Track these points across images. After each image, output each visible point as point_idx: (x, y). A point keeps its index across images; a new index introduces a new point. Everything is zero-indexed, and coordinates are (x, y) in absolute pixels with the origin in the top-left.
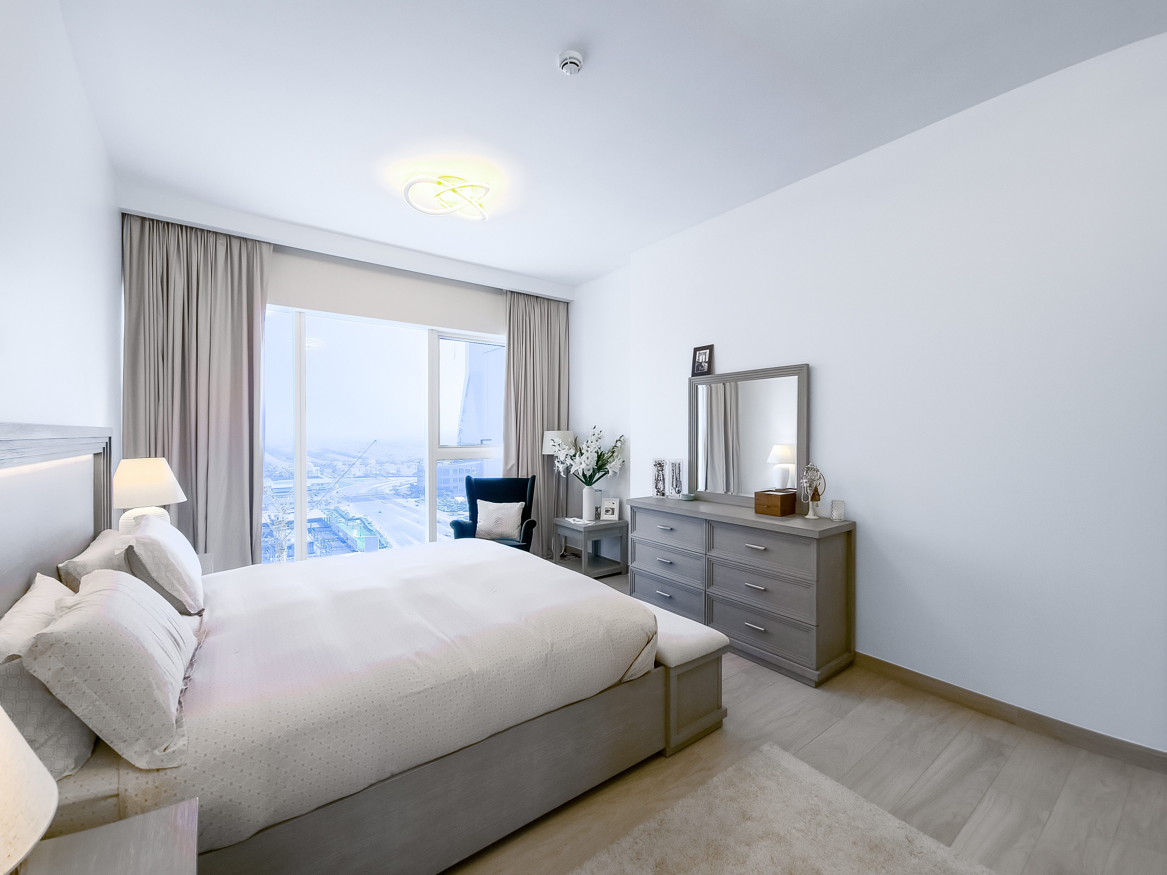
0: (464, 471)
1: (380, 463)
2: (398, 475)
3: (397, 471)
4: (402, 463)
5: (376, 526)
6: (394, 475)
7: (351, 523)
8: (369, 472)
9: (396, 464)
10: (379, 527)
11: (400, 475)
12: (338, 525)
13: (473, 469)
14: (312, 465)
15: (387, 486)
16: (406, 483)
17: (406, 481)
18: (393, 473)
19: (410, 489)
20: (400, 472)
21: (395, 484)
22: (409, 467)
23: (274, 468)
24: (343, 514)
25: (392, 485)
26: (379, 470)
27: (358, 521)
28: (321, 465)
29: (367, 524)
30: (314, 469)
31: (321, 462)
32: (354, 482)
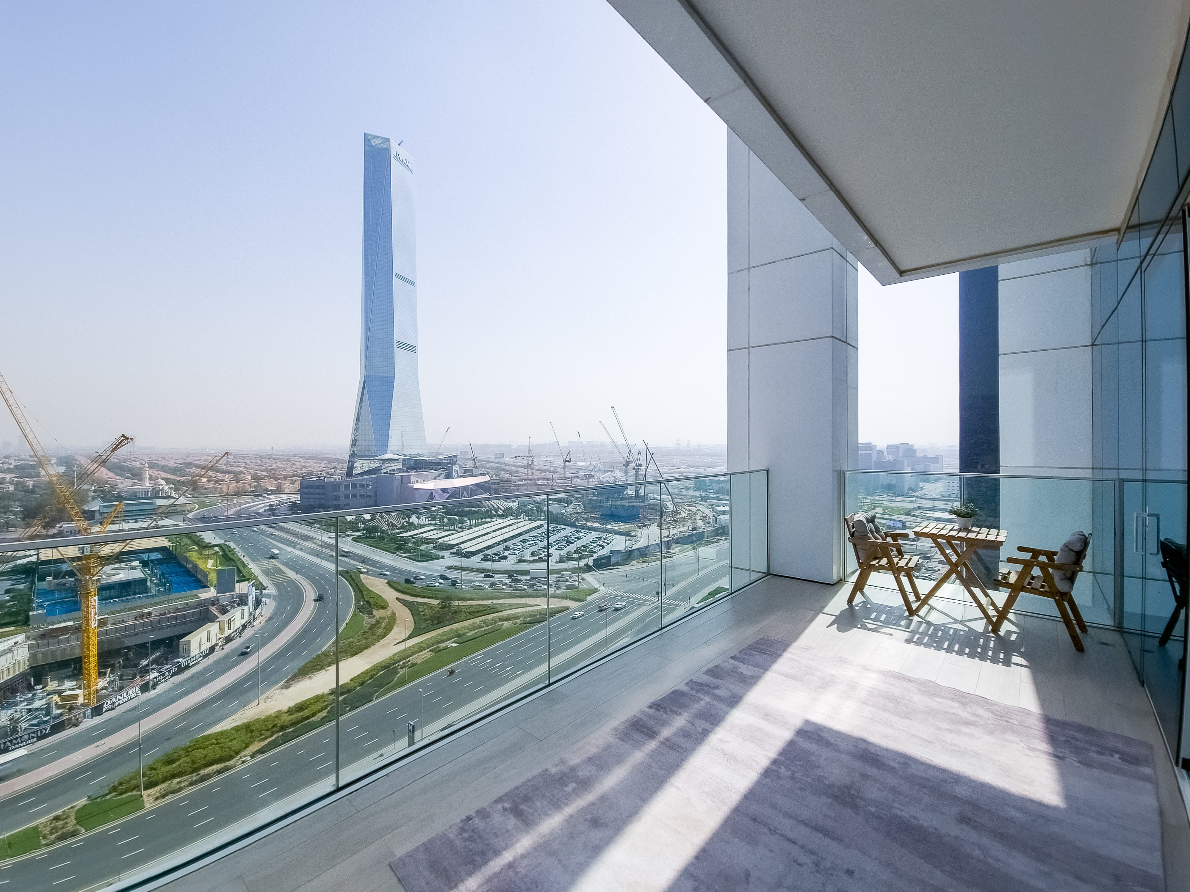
0: (358, 486)
1: (256, 478)
2: (279, 491)
3: (278, 488)
4: (285, 478)
5: (239, 555)
6: (273, 492)
7: (206, 552)
8: (240, 489)
9: (276, 479)
10: (240, 554)
11: (281, 491)
12: (188, 554)
13: (368, 483)
14: (163, 482)
15: (263, 505)
16: (286, 501)
17: (287, 499)
18: (271, 490)
19: (290, 508)
20: (281, 488)
21: (272, 503)
22: (293, 483)
23: (111, 487)
24: (197, 540)
25: (268, 504)
26: (255, 486)
27: (216, 549)
28: (179, 481)
29: (227, 552)
30: (166, 487)
31: (177, 478)
32: (220, 501)
